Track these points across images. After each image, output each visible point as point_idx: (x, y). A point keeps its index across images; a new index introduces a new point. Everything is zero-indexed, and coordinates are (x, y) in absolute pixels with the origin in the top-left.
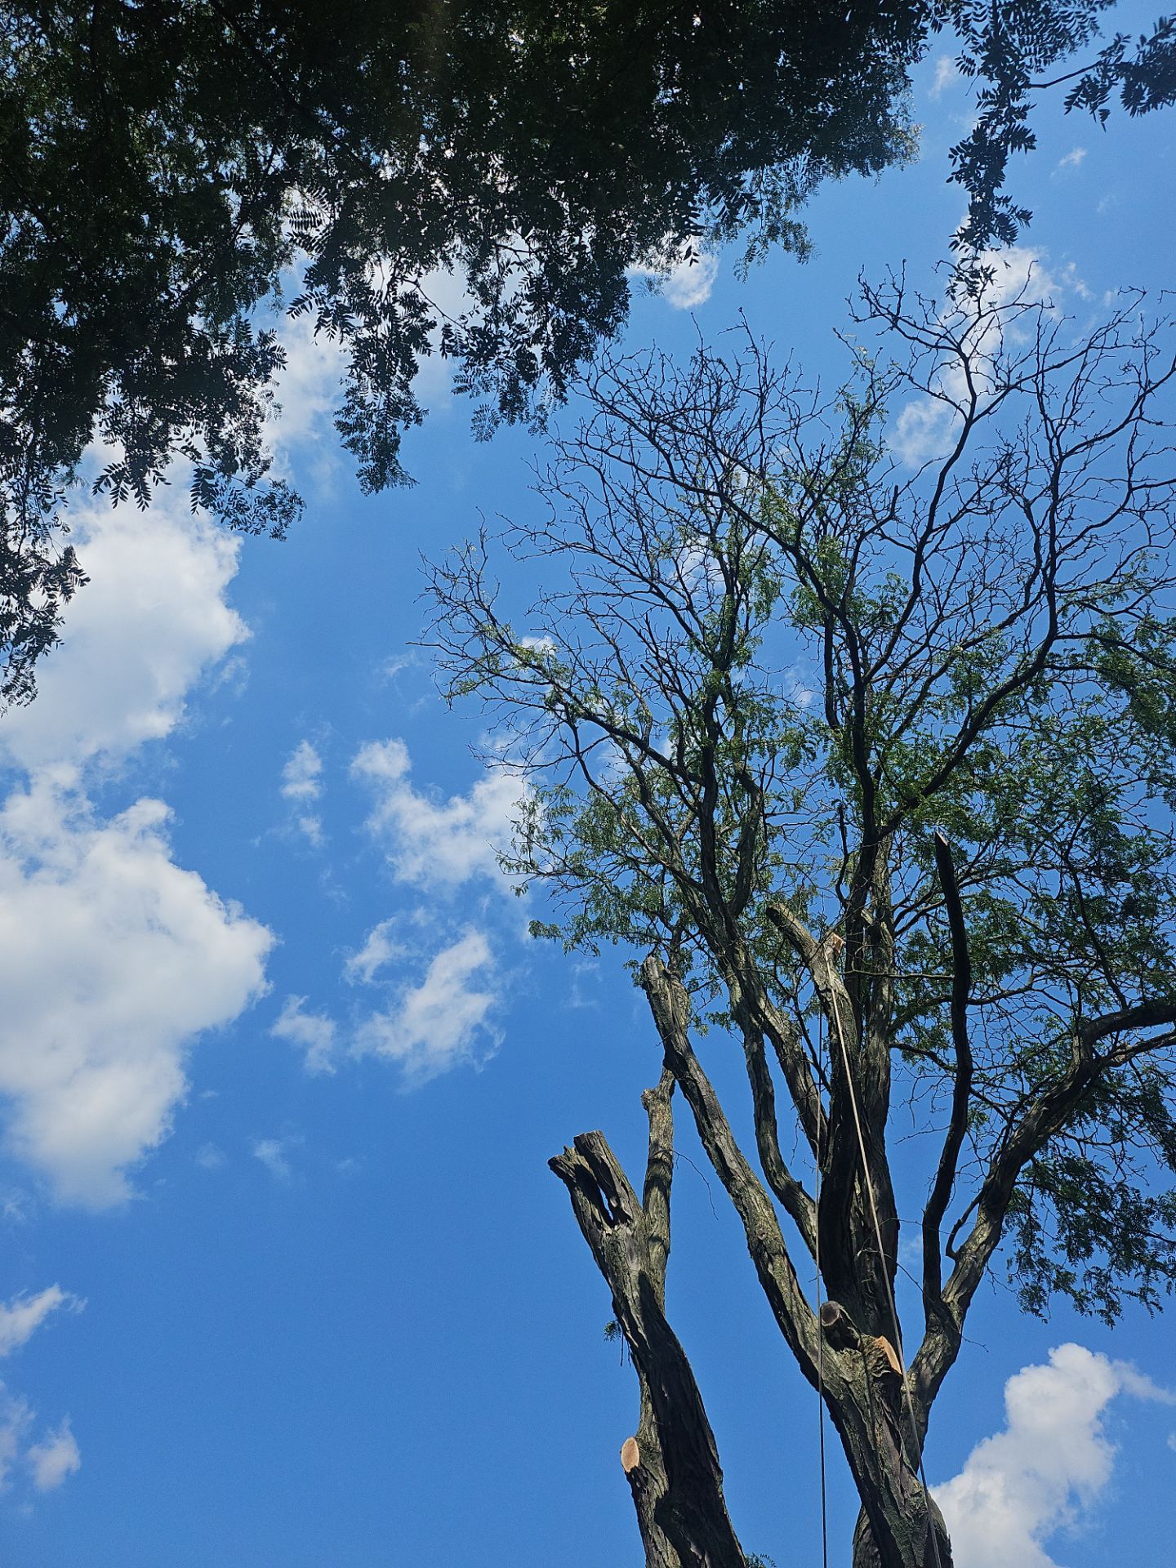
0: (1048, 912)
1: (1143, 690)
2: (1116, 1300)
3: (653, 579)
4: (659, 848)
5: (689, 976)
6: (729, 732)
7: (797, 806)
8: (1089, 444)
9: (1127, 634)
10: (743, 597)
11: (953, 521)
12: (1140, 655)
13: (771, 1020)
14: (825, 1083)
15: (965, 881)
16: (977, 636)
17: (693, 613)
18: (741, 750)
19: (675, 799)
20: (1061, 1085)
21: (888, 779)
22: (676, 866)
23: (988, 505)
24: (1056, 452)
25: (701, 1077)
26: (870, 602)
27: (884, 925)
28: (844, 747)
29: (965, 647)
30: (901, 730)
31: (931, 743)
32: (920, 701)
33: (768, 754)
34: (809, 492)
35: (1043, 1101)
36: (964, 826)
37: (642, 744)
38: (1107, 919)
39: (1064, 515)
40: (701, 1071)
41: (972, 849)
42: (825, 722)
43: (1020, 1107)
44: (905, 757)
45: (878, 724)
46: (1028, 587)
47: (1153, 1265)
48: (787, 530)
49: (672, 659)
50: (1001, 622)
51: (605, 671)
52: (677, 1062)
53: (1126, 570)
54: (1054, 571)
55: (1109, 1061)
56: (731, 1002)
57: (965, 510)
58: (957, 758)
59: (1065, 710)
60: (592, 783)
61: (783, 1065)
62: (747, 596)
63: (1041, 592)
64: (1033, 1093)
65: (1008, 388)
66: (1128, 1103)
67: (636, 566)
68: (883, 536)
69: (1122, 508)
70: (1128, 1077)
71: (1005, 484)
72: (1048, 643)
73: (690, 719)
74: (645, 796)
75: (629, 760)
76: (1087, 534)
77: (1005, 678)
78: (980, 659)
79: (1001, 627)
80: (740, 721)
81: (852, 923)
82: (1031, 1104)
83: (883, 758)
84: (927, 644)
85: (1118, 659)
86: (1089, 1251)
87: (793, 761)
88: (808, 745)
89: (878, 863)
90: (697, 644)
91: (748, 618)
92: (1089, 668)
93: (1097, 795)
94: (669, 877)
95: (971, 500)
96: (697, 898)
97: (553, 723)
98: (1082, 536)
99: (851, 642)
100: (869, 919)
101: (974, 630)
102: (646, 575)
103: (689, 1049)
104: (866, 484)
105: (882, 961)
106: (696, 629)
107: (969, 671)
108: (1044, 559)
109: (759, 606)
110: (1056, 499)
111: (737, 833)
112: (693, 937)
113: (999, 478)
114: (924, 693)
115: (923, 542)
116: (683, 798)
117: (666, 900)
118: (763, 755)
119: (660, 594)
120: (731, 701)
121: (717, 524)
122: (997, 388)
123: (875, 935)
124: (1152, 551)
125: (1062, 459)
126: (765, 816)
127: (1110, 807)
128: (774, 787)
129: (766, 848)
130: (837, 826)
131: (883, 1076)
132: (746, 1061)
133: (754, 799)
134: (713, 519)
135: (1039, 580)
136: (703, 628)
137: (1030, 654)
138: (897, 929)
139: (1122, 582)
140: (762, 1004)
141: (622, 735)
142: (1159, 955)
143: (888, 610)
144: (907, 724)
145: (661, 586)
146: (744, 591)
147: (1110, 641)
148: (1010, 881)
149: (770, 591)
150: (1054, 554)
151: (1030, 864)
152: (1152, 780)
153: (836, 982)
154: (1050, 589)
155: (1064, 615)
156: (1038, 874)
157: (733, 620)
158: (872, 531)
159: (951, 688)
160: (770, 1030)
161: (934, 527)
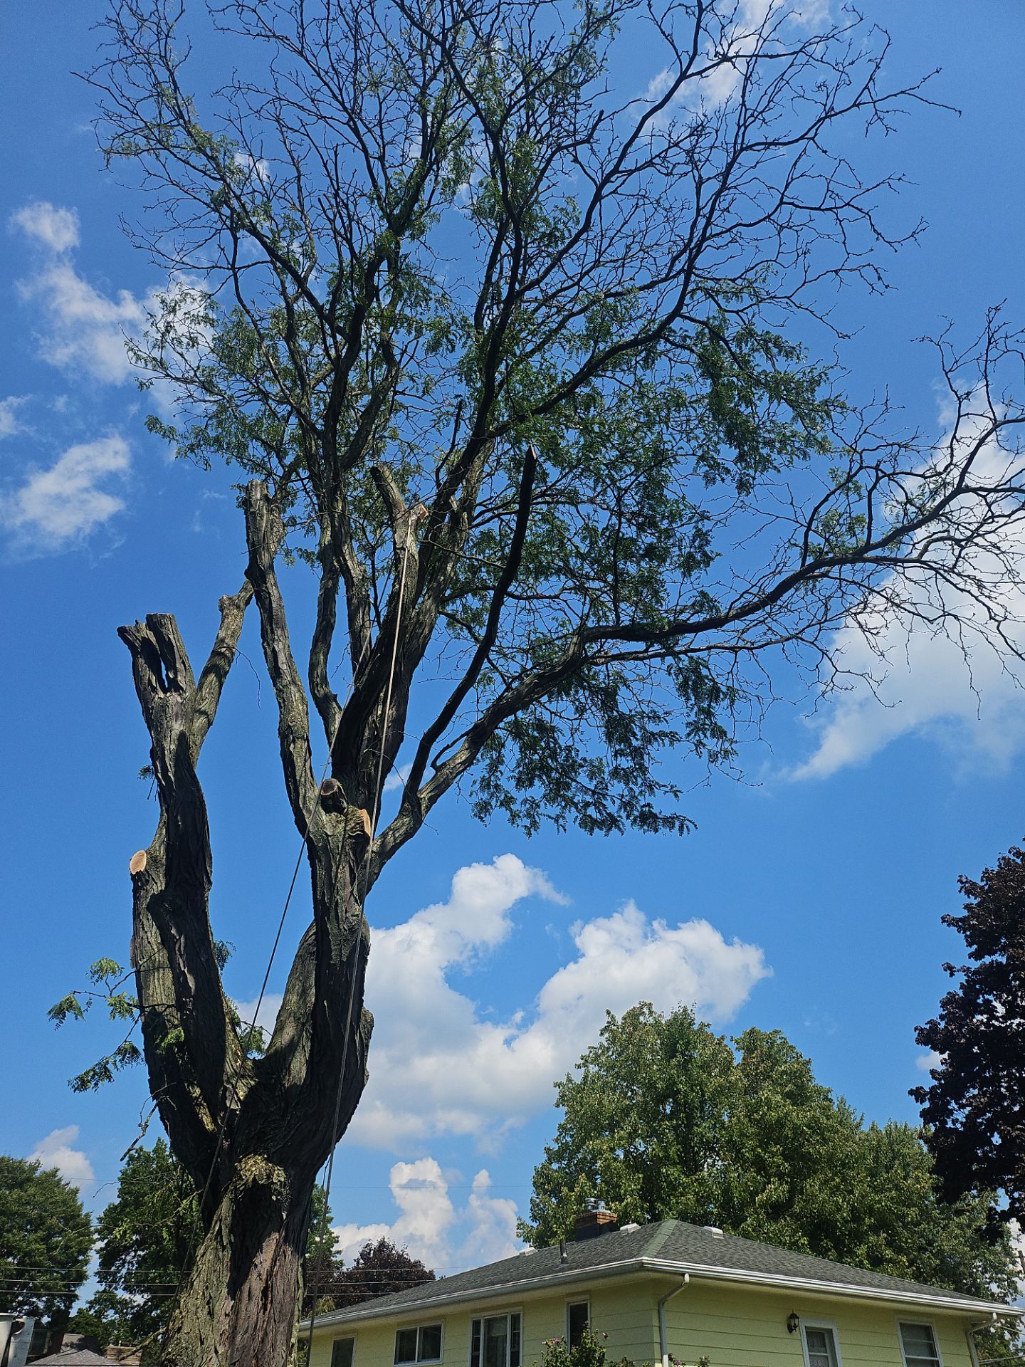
0: (591, 541)
1: (723, 385)
2: (537, 819)
3: (353, 112)
4: (291, 390)
5: (290, 511)
6: (385, 301)
7: (426, 391)
8: (768, 145)
9: (729, 333)
10: (435, 167)
11: (637, 169)
12: (732, 354)
13: (349, 563)
14: (378, 621)
15: (540, 500)
16: (620, 289)
17: (383, 165)
18: (390, 321)
19: (318, 349)
20: (553, 667)
21: (507, 392)
22: (303, 410)
23: (671, 166)
24: (739, 141)
25: (276, 592)
26: (545, 220)
27: (465, 515)
28: (481, 348)
29: (607, 296)
30: (533, 352)
31: (552, 371)
32: (556, 331)
33: (414, 333)
34: (526, 81)
35: (539, 676)
36: (553, 450)
37: (301, 282)
38: (629, 556)
39: (724, 205)
40: (277, 587)
41: (553, 473)
42: (472, 322)
43: (519, 677)
44: (527, 376)
45: (515, 339)
46: (674, 260)
47: (570, 802)
48: (494, 113)
49: (351, 207)
50: (642, 284)
51: (281, 193)
52: (257, 575)
53: (750, 275)
54: (699, 252)
55: (592, 661)
56: (320, 544)
57: (650, 163)
58: (568, 391)
59: (663, 383)
60: (240, 300)
61: (349, 601)
62: (438, 168)
63: (682, 270)
64: (532, 669)
65: (725, 58)
66: (594, 691)
67: (341, 90)
68: (576, 160)
69: (769, 217)
70: (601, 674)
71: (690, 153)
72: (671, 318)
73: (352, 272)
74: (290, 336)
75: (284, 293)
76: (734, 230)
77: (629, 337)
78: (615, 311)
79: (641, 289)
80: (398, 293)
81: (441, 503)
82: (527, 676)
83: (509, 373)
84: (577, 283)
85: (716, 351)
86: (531, 784)
87: (433, 347)
88: (451, 337)
89: (477, 463)
90: (379, 198)
91: (434, 191)
92: (692, 351)
93: (661, 457)
94: (293, 420)
95: (658, 156)
96: (315, 445)
97: (214, 225)
98: (729, 230)
99: (515, 254)
100: (455, 506)
101: (619, 283)
102: (347, 105)
103: (271, 567)
104: (578, 96)
105: (454, 541)
106: (381, 182)
107: (603, 319)
108: (695, 240)
109: (447, 183)
110: (724, 187)
111: (366, 399)
112: (302, 480)
113: (686, 145)
114: (562, 325)
115: (607, 180)
116: (326, 350)
117: (286, 438)
118: (410, 333)
119: (356, 131)
120: (394, 269)
121: (431, 80)
122: (717, 53)
123: (456, 519)
124: (775, 267)
125: (742, 149)
126: (396, 393)
127: (664, 470)
128: (412, 368)
129: (387, 420)
130: (453, 419)
131: (427, 630)
132: (318, 593)
133: (389, 371)
134: (429, 72)
135: (684, 257)
136: (388, 186)
137: (654, 321)
138: (475, 523)
139: (744, 287)
140: (346, 549)
141: (284, 264)
142: (655, 593)
143: (558, 234)
144: (539, 348)
145: (359, 123)
146: (437, 162)
147: (716, 335)
148: (573, 509)
149: (461, 170)
150: (704, 238)
151: (592, 501)
152: (702, 458)
153: (412, 546)
154: (689, 271)
155: (692, 297)
156: (595, 511)
157: (419, 187)
158: (567, 147)
159: (584, 328)
160: (346, 571)
161: (620, 169)
